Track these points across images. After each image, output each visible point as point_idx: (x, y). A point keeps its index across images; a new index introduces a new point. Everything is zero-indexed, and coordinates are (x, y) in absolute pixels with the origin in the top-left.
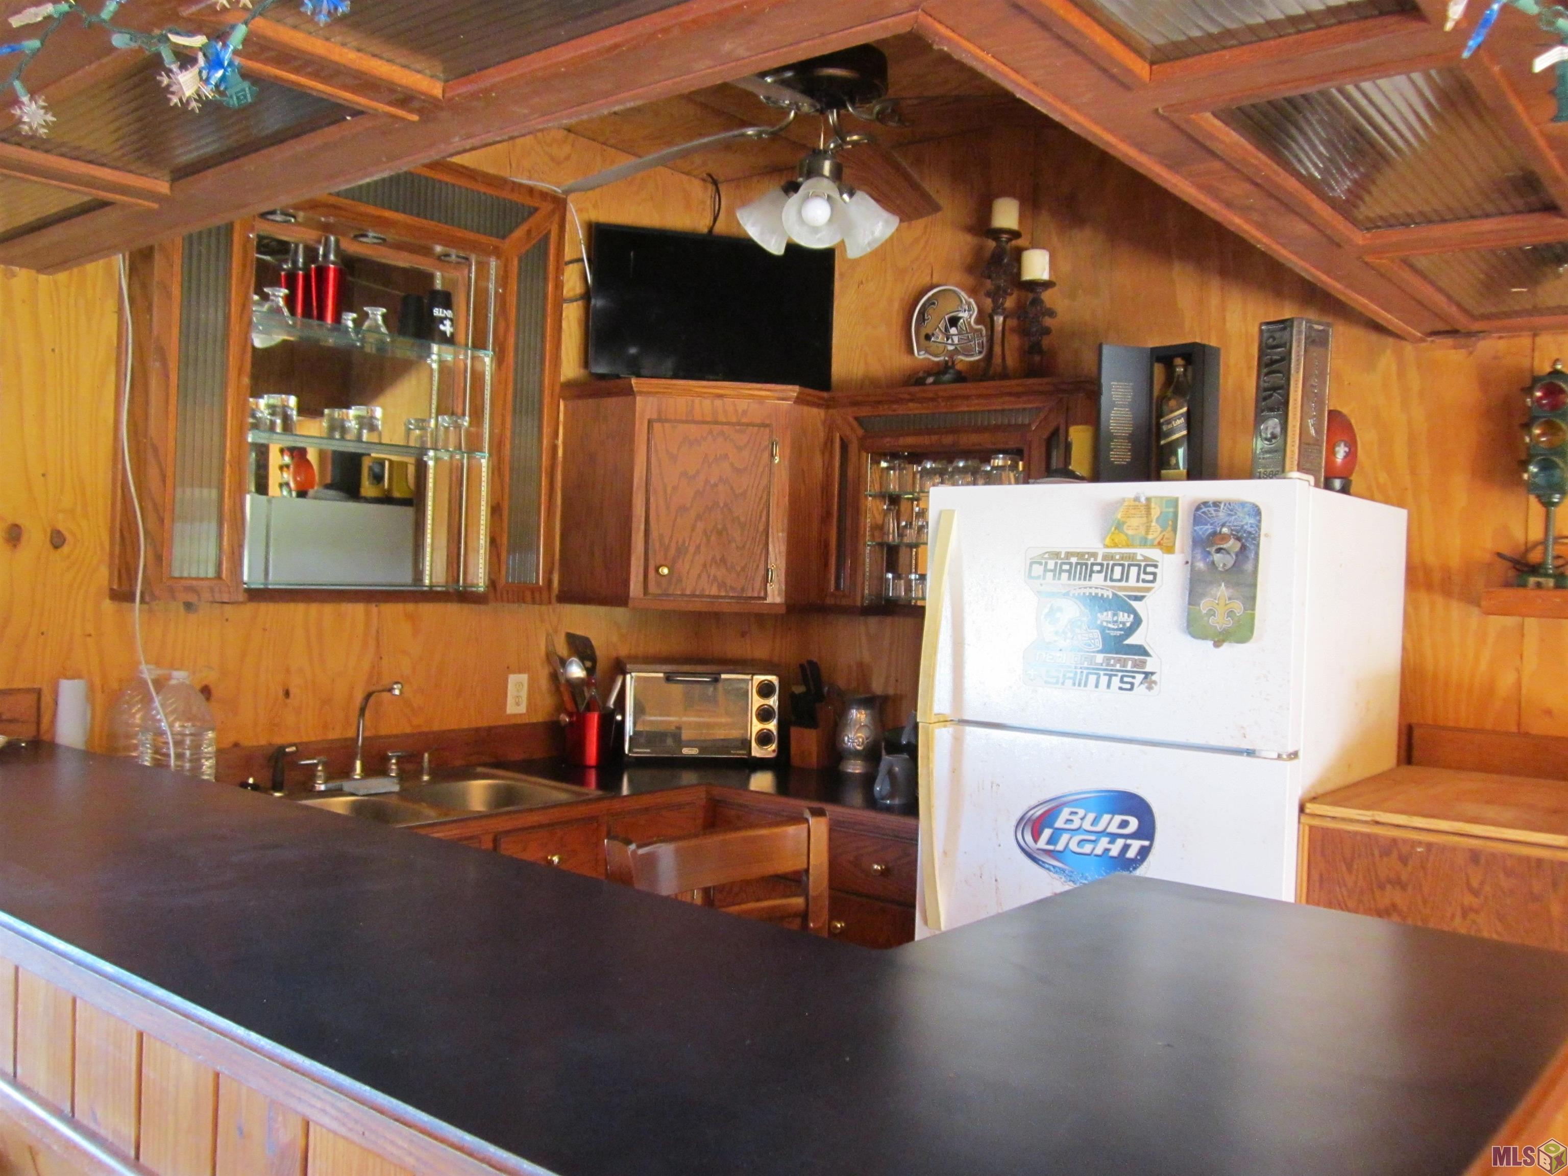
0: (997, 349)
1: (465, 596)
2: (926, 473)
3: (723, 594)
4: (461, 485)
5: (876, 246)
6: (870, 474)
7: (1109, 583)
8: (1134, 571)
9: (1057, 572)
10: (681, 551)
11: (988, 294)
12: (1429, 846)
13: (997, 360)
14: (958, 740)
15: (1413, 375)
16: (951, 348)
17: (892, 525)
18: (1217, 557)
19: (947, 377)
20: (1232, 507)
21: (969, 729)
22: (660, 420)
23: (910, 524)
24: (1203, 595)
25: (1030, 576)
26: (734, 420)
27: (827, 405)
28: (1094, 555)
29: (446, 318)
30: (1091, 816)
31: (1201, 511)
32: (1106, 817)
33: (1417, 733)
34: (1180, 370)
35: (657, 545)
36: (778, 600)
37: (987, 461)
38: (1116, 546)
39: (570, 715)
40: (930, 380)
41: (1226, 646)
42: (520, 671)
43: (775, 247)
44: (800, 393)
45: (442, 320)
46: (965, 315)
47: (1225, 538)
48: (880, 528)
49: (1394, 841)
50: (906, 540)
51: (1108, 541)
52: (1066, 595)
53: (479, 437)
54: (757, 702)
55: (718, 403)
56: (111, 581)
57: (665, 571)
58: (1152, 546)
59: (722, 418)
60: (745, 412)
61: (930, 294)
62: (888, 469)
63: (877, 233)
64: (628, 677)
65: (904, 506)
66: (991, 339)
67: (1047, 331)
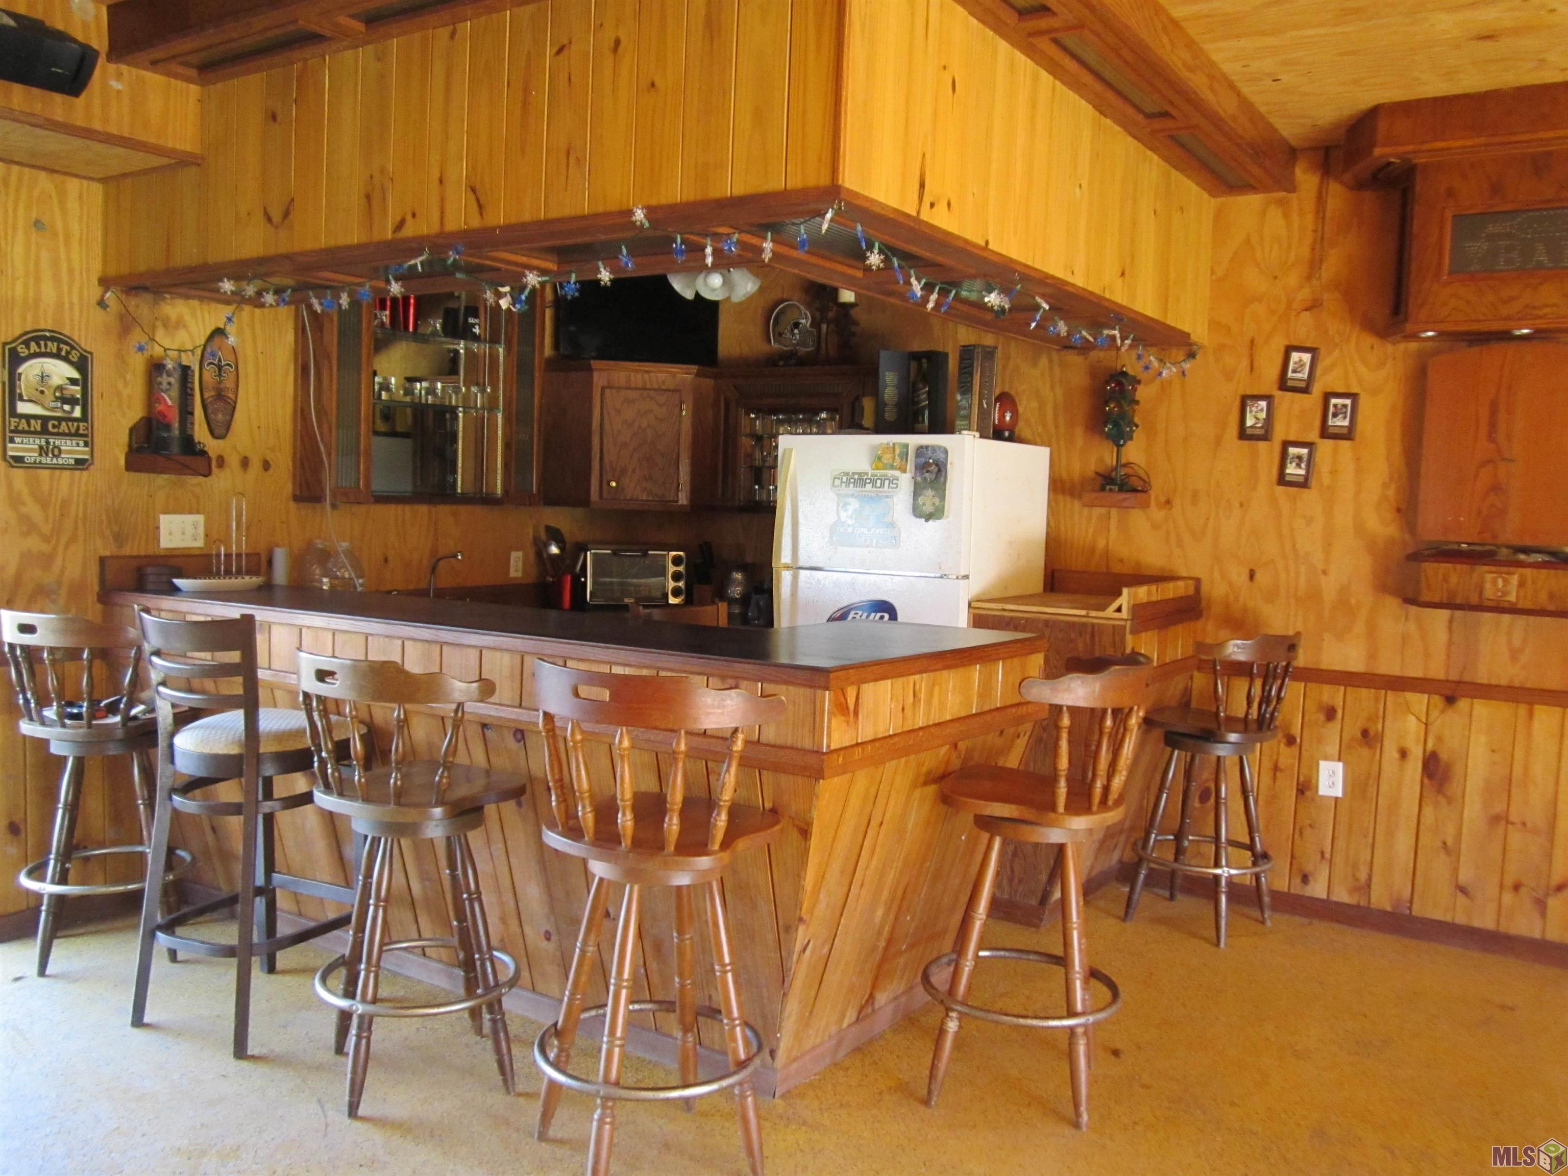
0: (823, 345)
1: (488, 500)
2: (781, 422)
3: (650, 498)
4: (483, 429)
5: (748, 296)
6: (744, 421)
7: (874, 489)
8: (887, 482)
9: (848, 483)
10: (624, 471)
11: (817, 309)
12: (1027, 619)
13: (823, 351)
14: (795, 578)
15: (1057, 370)
16: (794, 342)
17: (758, 455)
18: (927, 475)
19: (793, 361)
20: (934, 449)
21: (802, 572)
22: (610, 387)
23: (769, 454)
24: (920, 495)
25: (833, 485)
26: (656, 387)
27: (716, 377)
28: (867, 474)
29: (476, 324)
30: (865, 615)
31: (921, 450)
32: (873, 615)
33: (1056, 574)
34: (925, 366)
35: (608, 469)
36: (685, 502)
37: (817, 415)
38: (877, 469)
39: (553, 577)
40: (781, 363)
41: (931, 522)
42: (517, 550)
43: (689, 295)
44: (698, 370)
45: (473, 325)
46: (803, 321)
47: (930, 465)
48: (750, 456)
49: (1012, 618)
50: (767, 464)
51: (874, 466)
52: (852, 495)
53: (496, 399)
54: (672, 569)
55: (646, 376)
56: (294, 489)
57: (614, 484)
58: (896, 469)
59: (648, 386)
60: (663, 382)
61: (782, 306)
62: (756, 418)
63: (749, 289)
64: (588, 553)
65: (766, 442)
66: (819, 336)
67: (854, 334)
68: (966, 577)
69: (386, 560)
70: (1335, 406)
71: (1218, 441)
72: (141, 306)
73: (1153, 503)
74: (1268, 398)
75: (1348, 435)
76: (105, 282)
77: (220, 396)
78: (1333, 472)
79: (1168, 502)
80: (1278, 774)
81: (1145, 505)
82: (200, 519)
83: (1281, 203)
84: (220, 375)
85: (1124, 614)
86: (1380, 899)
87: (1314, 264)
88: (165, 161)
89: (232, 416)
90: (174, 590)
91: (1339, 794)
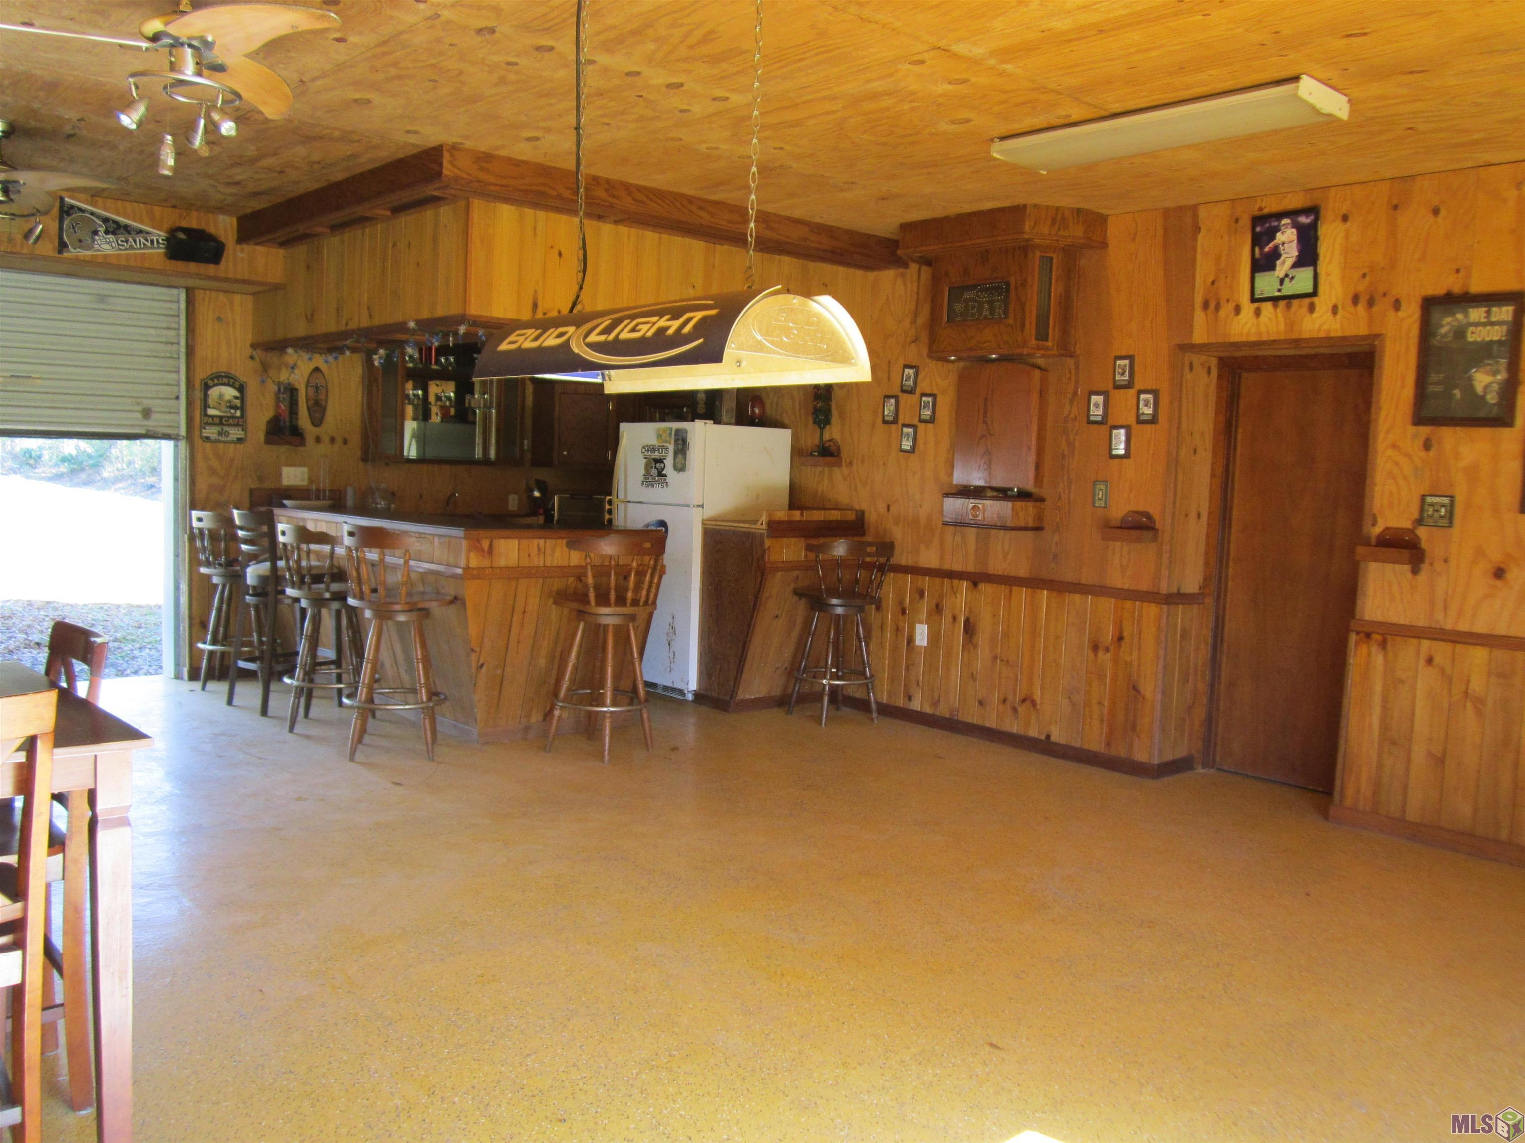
1: (489, 464)
4: (486, 420)
7: (659, 454)
8: (664, 450)
9: (648, 451)
10: (573, 445)
12: (725, 530)
14: (626, 507)
18: (679, 446)
20: (682, 430)
21: (629, 504)
22: (565, 393)
24: (677, 457)
25: (642, 452)
28: (656, 445)
31: (677, 431)
35: (563, 444)
41: (682, 473)
42: (514, 493)
47: (680, 440)
49: (719, 530)
51: (657, 440)
53: (491, 402)
55: (587, 386)
56: (361, 455)
57: (566, 453)
58: (666, 442)
59: (588, 393)
60: (597, 390)
64: (556, 496)
68: (702, 506)
69: (421, 496)
70: (924, 402)
71: (874, 425)
72: (273, 358)
73: (844, 464)
74: (896, 397)
75: (932, 420)
76: (254, 346)
77: (317, 403)
78: (925, 443)
79: (851, 463)
80: (898, 633)
81: (840, 466)
82: (305, 470)
83: (903, 276)
84: (317, 392)
85: (764, 527)
86: (943, 711)
87: (916, 314)
88: (265, 288)
89: (324, 414)
90: (284, 506)
91: (926, 645)
